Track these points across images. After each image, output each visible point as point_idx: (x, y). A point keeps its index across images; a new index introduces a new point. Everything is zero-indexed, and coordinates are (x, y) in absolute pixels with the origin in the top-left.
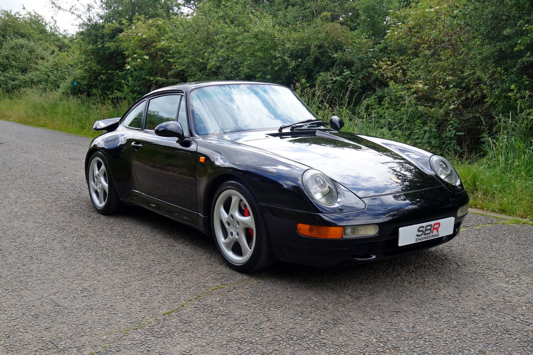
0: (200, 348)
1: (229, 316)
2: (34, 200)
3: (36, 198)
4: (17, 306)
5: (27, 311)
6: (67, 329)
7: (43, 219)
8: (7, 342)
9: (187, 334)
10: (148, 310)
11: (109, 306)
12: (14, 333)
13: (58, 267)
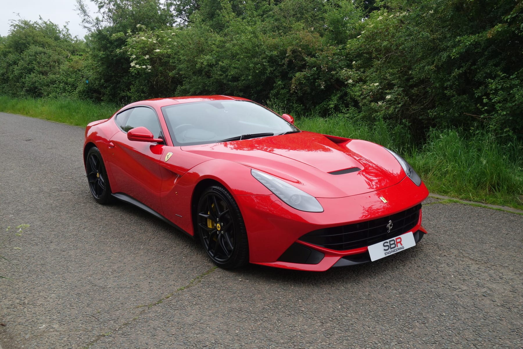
0: (208, 317)
1: (229, 290)
2: (64, 192)
3: (65, 191)
4: (63, 287)
5: (71, 291)
6: (104, 305)
7: (74, 210)
8: (59, 317)
9: (197, 307)
10: (166, 287)
11: (134, 284)
12: (63, 309)
13: (91, 252)
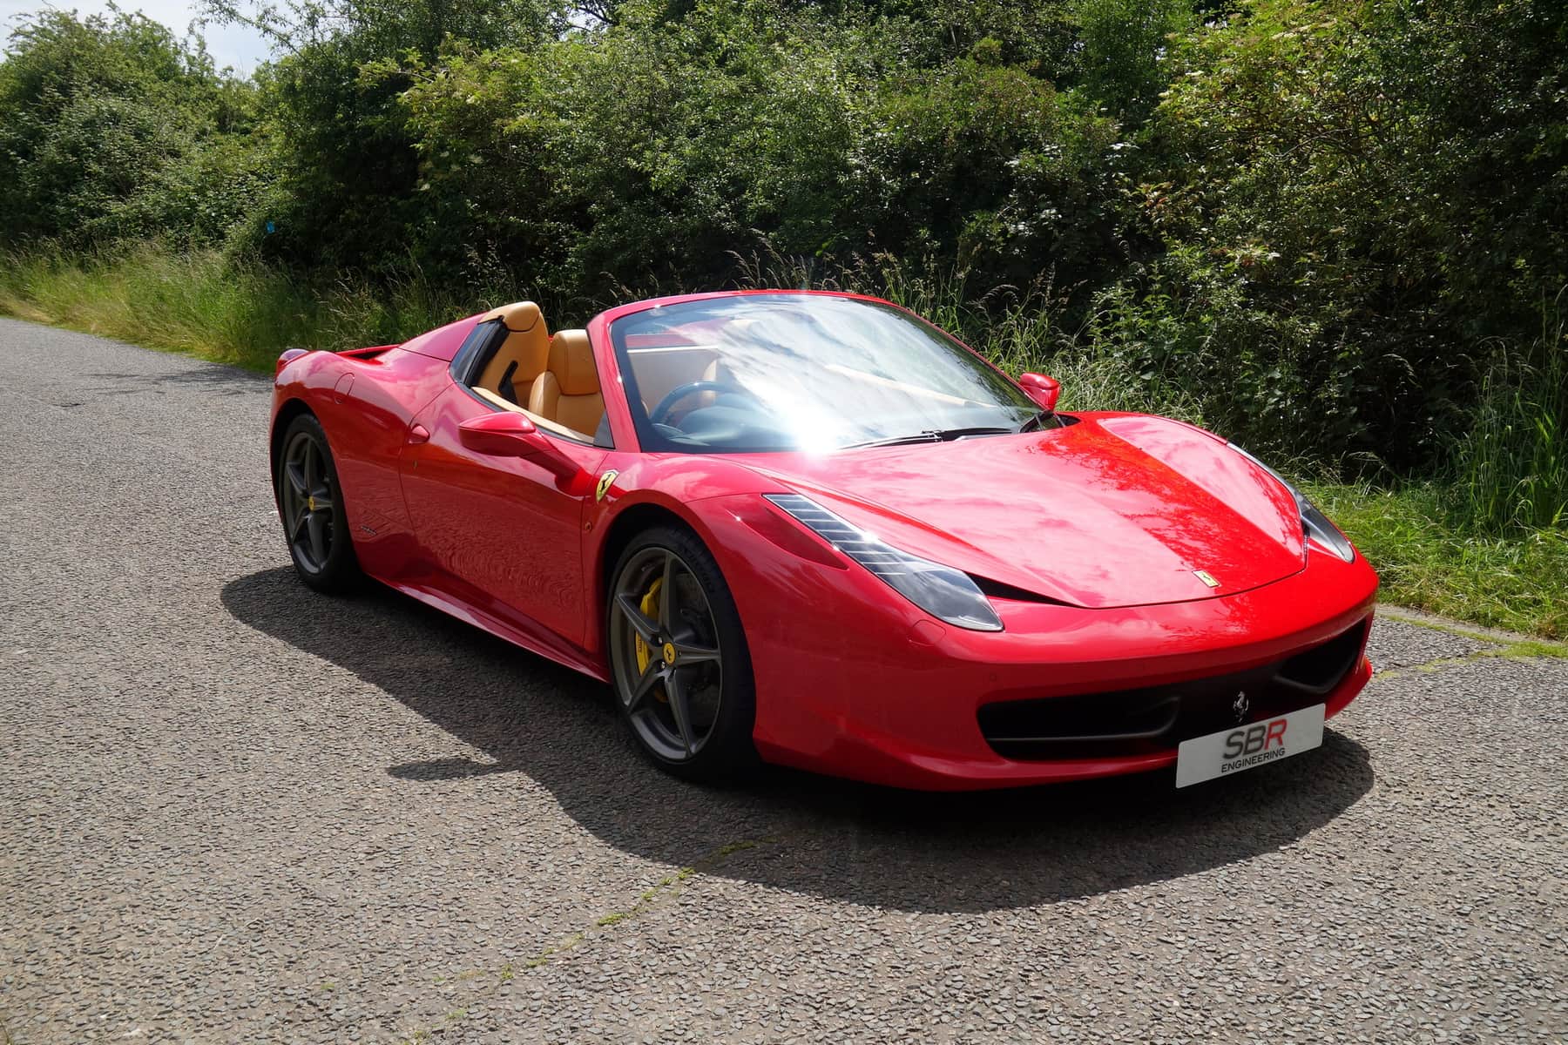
0: (711, 1022)
8: (191, 999)
9: (671, 983)
10: (559, 911)
13: (295, 783)
